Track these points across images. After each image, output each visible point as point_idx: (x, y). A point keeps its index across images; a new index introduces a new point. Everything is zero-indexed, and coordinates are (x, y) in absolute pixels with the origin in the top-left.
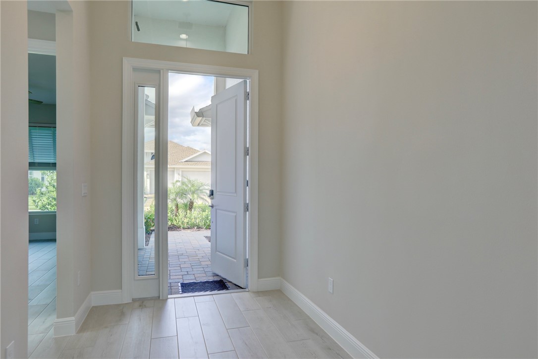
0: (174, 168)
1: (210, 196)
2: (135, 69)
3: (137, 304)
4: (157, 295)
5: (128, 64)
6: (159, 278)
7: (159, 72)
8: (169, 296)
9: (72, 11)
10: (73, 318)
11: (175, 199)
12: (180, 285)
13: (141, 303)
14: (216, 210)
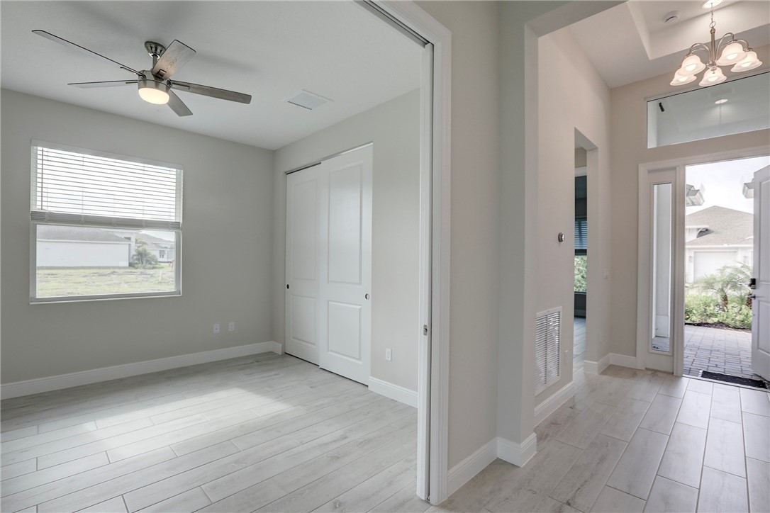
0: (737, 248)
1: (750, 285)
2: (650, 172)
3: (649, 372)
4: (671, 371)
5: (643, 169)
6: (673, 356)
7: (675, 168)
8: (684, 375)
9: (597, 148)
10: (596, 363)
11: (722, 290)
12: (701, 371)
13: (654, 373)
14: (759, 301)
